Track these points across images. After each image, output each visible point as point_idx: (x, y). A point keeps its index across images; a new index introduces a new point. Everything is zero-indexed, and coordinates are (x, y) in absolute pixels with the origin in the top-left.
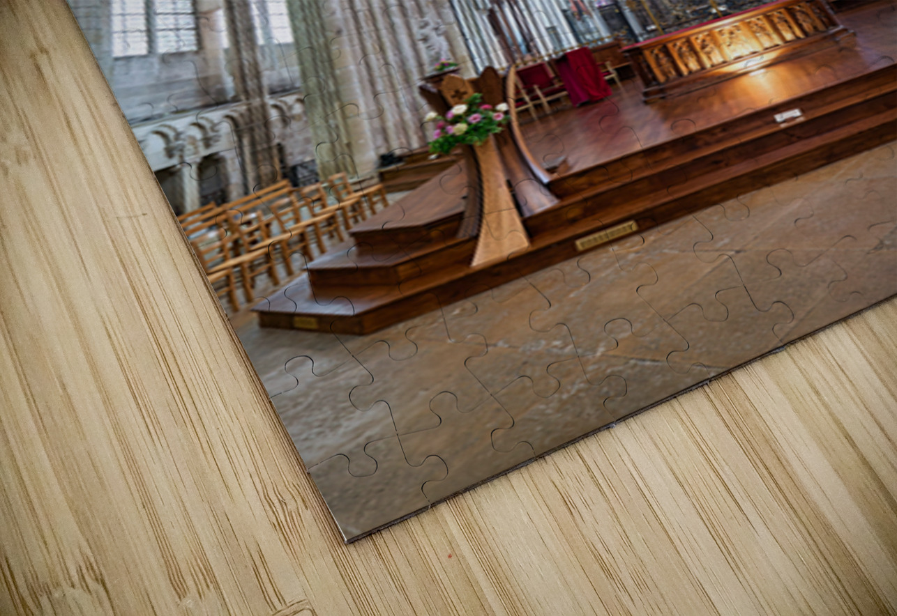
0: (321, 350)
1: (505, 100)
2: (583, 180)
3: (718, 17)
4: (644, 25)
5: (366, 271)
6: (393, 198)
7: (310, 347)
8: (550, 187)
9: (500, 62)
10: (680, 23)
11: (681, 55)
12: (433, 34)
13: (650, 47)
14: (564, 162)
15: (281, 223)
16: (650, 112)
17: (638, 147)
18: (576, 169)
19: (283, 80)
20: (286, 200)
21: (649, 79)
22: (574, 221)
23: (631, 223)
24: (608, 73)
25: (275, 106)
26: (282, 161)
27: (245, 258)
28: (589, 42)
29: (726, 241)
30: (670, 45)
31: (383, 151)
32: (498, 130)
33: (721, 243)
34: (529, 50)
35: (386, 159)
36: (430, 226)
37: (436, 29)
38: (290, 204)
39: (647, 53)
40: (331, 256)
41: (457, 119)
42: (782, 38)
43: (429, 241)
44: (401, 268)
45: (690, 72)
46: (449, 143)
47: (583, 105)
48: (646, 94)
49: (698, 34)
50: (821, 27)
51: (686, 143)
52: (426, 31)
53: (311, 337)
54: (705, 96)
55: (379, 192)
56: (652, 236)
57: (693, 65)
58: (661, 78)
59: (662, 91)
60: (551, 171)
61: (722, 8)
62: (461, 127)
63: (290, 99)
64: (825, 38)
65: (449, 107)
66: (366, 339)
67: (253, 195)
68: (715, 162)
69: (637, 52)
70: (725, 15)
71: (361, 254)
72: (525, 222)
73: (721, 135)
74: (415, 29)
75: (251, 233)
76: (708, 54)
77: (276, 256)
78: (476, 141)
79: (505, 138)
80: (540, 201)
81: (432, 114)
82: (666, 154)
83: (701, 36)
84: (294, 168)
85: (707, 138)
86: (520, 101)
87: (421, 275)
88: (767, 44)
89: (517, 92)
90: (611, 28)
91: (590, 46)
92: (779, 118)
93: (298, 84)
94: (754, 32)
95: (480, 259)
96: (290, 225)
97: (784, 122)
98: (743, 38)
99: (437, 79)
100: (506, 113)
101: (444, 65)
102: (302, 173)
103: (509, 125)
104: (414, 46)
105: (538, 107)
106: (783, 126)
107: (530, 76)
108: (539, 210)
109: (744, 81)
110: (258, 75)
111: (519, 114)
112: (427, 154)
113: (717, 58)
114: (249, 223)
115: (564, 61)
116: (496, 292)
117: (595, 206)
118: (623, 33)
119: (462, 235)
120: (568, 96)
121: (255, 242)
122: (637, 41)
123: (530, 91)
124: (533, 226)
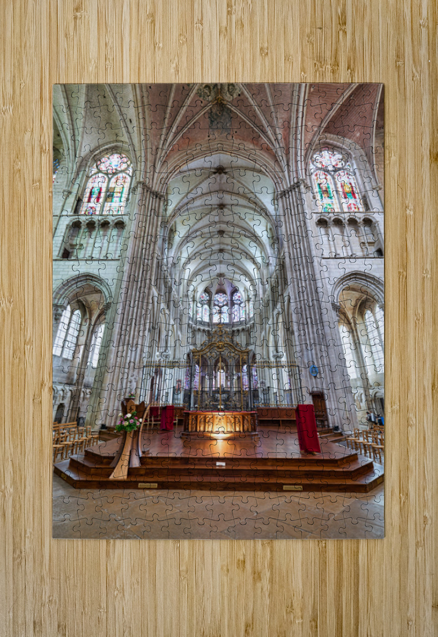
0: (64, 488)
1: (142, 418)
2: (150, 461)
3: (219, 410)
4: (195, 404)
5: (84, 465)
6: (100, 443)
7: (62, 485)
8: (141, 459)
9: (147, 401)
10: (206, 408)
11: (200, 422)
12: (134, 380)
13: (192, 414)
14: (148, 451)
15: (70, 438)
16: (180, 442)
17: (171, 455)
18: (150, 455)
19: (89, 382)
20: (74, 430)
21: (186, 429)
22: (141, 475)
23: (156, 484)
24: (175, 420)
25: (83, 392)
26: (78, 414)
27: (58, 446)
28: (176, 404)
29: (179, 505)
30: (199, 416)
31: (103, 423)
32: (136, 429)
33: (177, 505)
34: (157, 400)
35: (103, 426)
36: (105, 457)
37: (135, 379)
38: (74, 431)
39: (190, 416)
40: (78, 456)
41: (127, 419)
42: (235, 429)
43: (102, 463)
44: (92, 469)
45: (200, 431)
46: (122, 427)
47: (163, 430)
48: (183, 434)
49: (209, 415)
50: (250, 430)
51: (185, 460)
52: (132, 378)
53: (64, 482)
54: (199, 444)
55: (96, 438)
56: (160, 492)
57: (202, 429)
58: (190, 430)
59: (187, 435)
60: (144, 452)
61: (222, 407)
62: (126, 423)
63: (88, 391)
64: (249, 435)
65: (126, 414)
66: (75, 490)
67: (68, 423)
68: (190, 472)
69: (188, 414)
70: (222, 410)
71: (85, 459)
72: (129, 469)
73: (197, 462)
74: (129, 376)
75: (62, 438)
76: (209, 425)
77: (65, 449)
78: (128, 429)
79: (136, 433)
80: (136, 463)
81: (120, 414)
82: (178, 462)
83: (210, 416)
84: (80, 418)
85: (192, 461)
86: (146, 420)
87: (96, 475)
88: (229, 430)
89: (147, 416)
90: (184, 401)
91: (175, 406)
92: (218, 464)
93: (92, 385)
94: (227, 422)
95: (111, 477)
96: (72, 440)
97: (218, 466)
98: (223, 423)
99: (127, 400)
100: (141, 423)
101: (132, 395)
102: (81, 421)
103: (139, 429)
104: (127, 383)
105: (150, 425)
106: (217, 468)
107: (153, 410)
108: (134, 466)
109: (214, 442)
110: (83, 378)
111: (144, 425)
112: (114, 429)
113: (210, 429)
114: (63, 434)
115: (166, 409)
116: (111, 491)
117: (151, 472)
118: (187, 405)
119: (111, 465)
120: (160, 424)
121: (62, 441)
122: (189, 410)
123: (150, 417)
124: (131, 471)
